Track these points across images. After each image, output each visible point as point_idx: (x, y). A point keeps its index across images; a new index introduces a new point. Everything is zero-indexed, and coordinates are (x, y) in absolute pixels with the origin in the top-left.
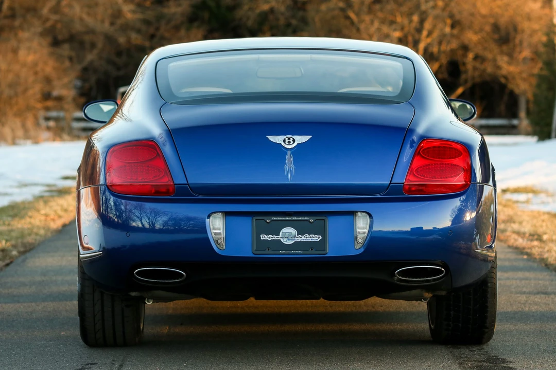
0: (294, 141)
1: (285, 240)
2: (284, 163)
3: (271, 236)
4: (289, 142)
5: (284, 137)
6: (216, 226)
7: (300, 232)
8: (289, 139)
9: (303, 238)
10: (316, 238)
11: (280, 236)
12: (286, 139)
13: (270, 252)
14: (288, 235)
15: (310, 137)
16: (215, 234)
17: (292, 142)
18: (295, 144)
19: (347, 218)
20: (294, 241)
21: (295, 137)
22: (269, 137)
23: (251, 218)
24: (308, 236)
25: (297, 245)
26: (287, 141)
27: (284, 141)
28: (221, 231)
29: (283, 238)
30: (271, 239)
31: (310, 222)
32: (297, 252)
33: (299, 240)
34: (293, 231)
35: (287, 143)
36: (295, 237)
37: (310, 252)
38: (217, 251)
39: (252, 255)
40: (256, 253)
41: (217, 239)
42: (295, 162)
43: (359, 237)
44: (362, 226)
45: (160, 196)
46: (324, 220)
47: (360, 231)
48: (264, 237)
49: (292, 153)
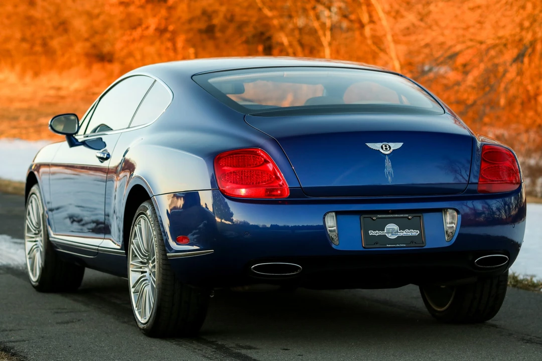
0: (390, 147)
1: (390, 235)
2: (384, 167)
3: (378, 232)
4: (386, 149)
5: (381, 144)
6: (331, 223)
7: (402, 228)
8: (386, 146)
9: (404, 233)
10: (415, 233)
11: (385, 231)
12: (384, 146)
13: (377, 246)
14: (392, 231)
15: (402, 144)
16: (330, 231)
17: (388, 149)
18: (391, 150)
19: (437, 214)
20: (396, 236)
21: (390, 144)
22: (367, 144)
23: (359, 216)
24: (408, 231)
25: (400, 239)
26: (384, 147)
27: (382, 147)
28: (335, 228)
29: (388, 233)
30: (378, 234)
31: (409, 219)
32: (401, 245)
33: (401, 234)
34: (396, 227)
35: (384, 149)
36: (397, 232)
37: (412, 245)
38: (333, 246)
39: (362, 249)
40: (367, 247)
41: (333, 235)
42: (393, 166)
43: (449, 231)
44: (451, 221)
45: (274, 199)
46: (420, 217)
47: (448, 225)
48: (372, 233)
49: (389, 158)
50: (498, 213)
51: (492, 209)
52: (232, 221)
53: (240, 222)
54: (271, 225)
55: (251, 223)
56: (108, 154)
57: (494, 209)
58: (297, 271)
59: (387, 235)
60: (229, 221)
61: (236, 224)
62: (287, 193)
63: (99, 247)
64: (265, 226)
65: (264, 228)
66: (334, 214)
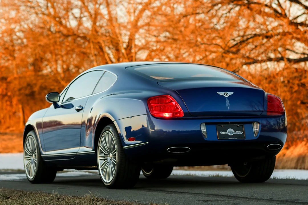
0: (228, 94)
1: (230, 134)
4: (226, 95)
5: (224, 92)
6: (203, 129)
7: (235, 131)
9: (236, 133)
10: (241, 133)
11: (228, 132)
12: (225, 93)
13: (225, 138)
14: (230, 132)
15: (233, 92)
16: (203, 132)
17: (227, 95)
18: (229, 95)
19: (250, 124)
20: (233, 134)
22: (218, 93)
23: (216, 125)
24: (238, 132)
25: (234, 136)
26: (225, 94)
27: (224, 94)
28: (205, 131)
29: (229, 133)
30: (224, 133)
31: (238, 127)
32: (235, 138)
34: (232, 130)
36: (233, 132)
37: (240, 138)
38: (205, 139)
39: (218, 140)
40: (220, 139)
41: (204, 134)
42: (230, 103)
43: (256, 132)
44: (256, 128)
45: (176, 117)
46: (243, 126)
47: (255, 130)
48: (222, 133)
49: (228, 99)
50: (274, 126)
51: (271, 124)
52: (154, 129)
53: (159, 130)
54: (172, 131)
55: (164, 130)
56: (83, 107)
57: (272, 124)
58: (188, 151)
59: (228, 134)
60: (153, 130)
61: (157, 131)
62: (183, 115)
63: (77, 152)
64: (169, 131)
65: (169, 132)
66: (204, 124)
